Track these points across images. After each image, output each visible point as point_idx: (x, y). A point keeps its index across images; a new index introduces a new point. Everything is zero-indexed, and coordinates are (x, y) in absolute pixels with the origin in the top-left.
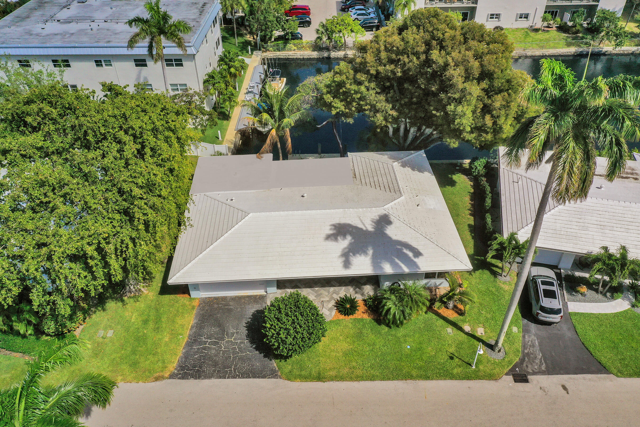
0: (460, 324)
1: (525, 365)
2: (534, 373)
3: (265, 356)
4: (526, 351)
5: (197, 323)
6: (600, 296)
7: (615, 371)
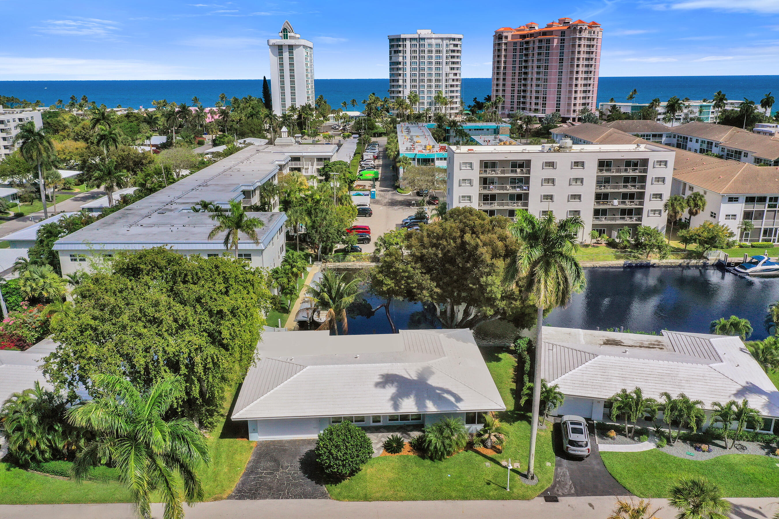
0: (498, 460)
1: (556, 489)
2: (564, 495)
3: (316, 483)
4: (557, 480)
5: (254, 460)
6: (628, 440)
7: (638, 494)
